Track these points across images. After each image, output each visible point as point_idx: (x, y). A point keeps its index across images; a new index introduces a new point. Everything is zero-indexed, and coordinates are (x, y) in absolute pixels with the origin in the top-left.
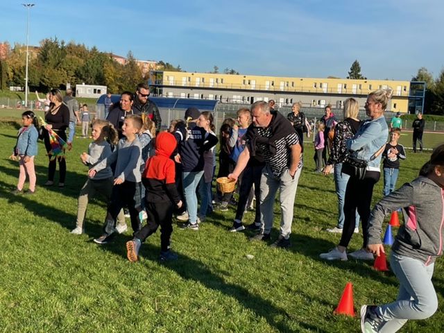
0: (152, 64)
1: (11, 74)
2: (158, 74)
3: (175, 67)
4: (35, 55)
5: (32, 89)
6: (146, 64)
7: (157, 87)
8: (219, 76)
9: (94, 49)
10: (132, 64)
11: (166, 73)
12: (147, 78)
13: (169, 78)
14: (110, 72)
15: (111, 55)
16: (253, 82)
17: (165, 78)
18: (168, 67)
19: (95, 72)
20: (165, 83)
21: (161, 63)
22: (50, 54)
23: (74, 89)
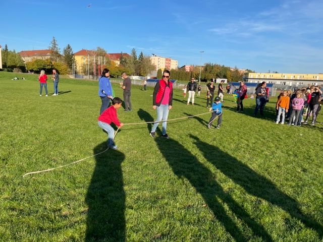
0: (244, 70)
1: (195, 76)
2: (247, 74)
3: (253, 71)
4: (203, 69)
5: (202, 81)
6: (242, 70)
7: (246, 79)
8: (271, 74)
9: (223, 66)
10: (237, 71)
11: (250, 74)
12: (242, 76)
14: (229, 74)
15: (229, 68)
16: (285, 76)
17: (249, 75)
18: (250, 71)
19: (223, 74)
20: (249, 77)
21: (247, 70)
22: (208, 68)
23: (215, 80)
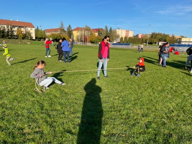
0: (179, 36)
1: (144, 41)
2: (180, 39)
3: (185, 37)
4: (150, 36)
6: (177, 36)
7: (180, 42)
9: (164, 34)
10: (173, 37)
11: (182, 39)
12: (177, 40)
13: (183, 40)
14: (168, 39)
15: (168, 35)
18: (183, 37)
19: (164, 39)
21: (181, 36)
22: (153, 36)
